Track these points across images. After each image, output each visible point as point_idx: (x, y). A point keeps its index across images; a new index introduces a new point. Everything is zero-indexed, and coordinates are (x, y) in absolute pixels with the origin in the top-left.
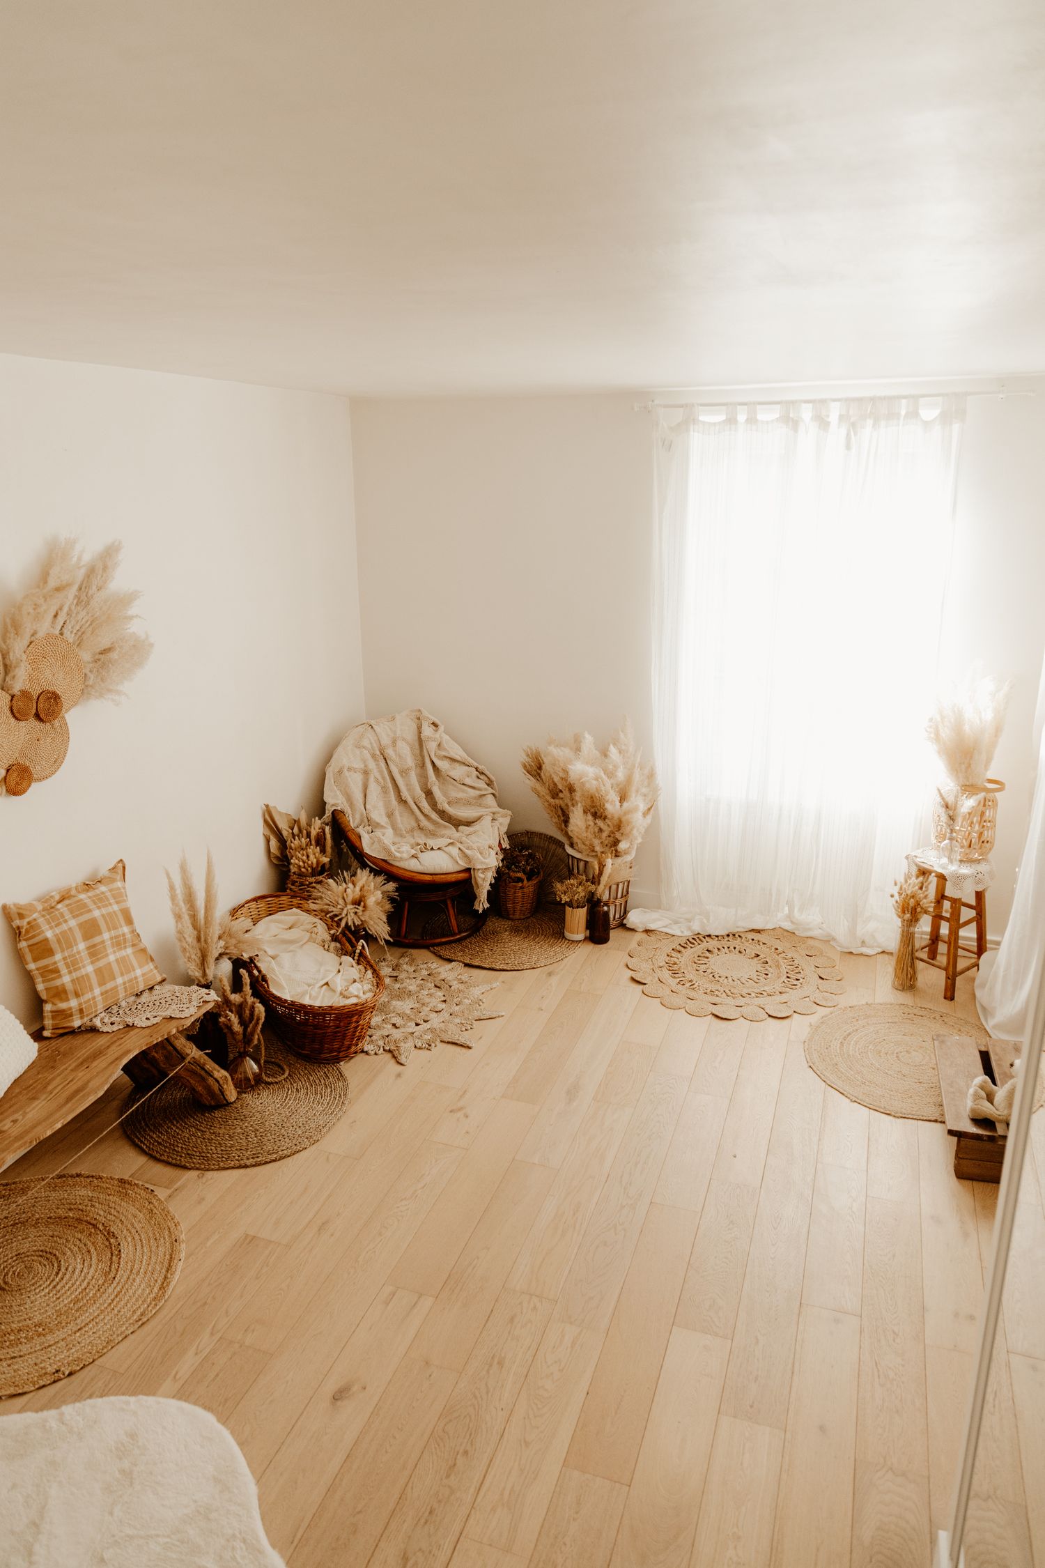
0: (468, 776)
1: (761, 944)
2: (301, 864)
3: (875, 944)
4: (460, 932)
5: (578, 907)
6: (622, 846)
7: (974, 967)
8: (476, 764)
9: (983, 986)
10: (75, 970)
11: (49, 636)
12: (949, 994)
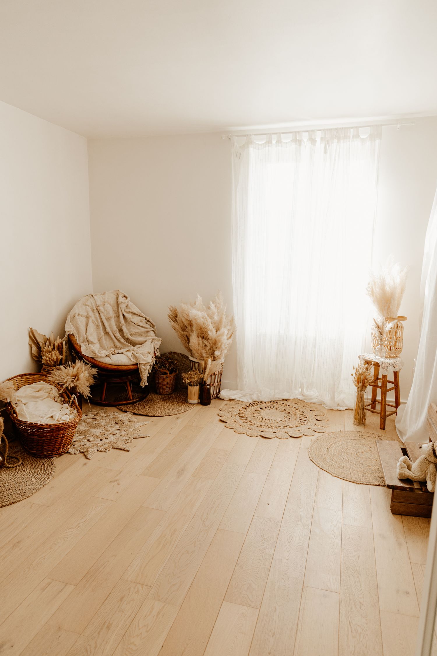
0: (141, 322)
1: (287, 405)
3: (344, 405)
4: (133, 399)
5: (194, 386)
6: (217, 353)
7: (394, 413)
8: (145, 316)
9: (399, 422)
12: (382, 426)
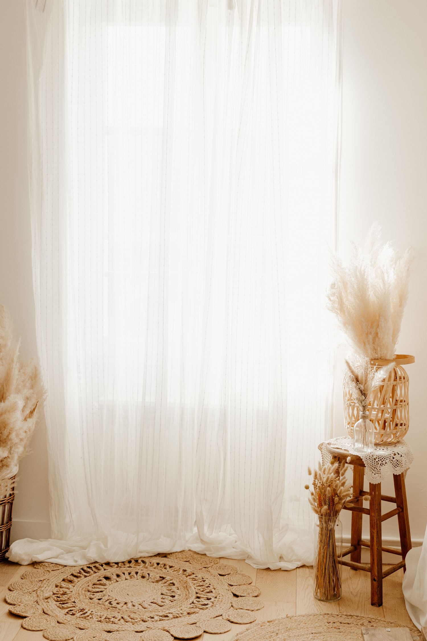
1: (168, 567)
3: (294, 558)
7: (400, 567)
9: (410, 586)
12: (376, 598)
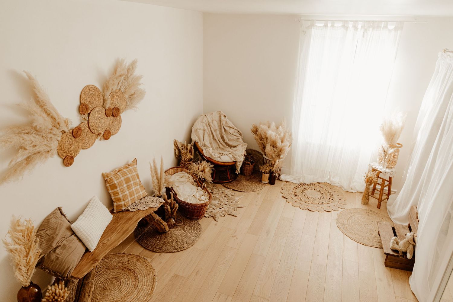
0: (234, 132)
1: (321, 187)
2: (185, 158)
3: (355, 190)
4: (231, 179)
5: (266, 174)
6: (281, 156)
8: (237, 129)
9: (389, 205)
10: (123, 193)
11: (117, 90)
12: (379, 207)
